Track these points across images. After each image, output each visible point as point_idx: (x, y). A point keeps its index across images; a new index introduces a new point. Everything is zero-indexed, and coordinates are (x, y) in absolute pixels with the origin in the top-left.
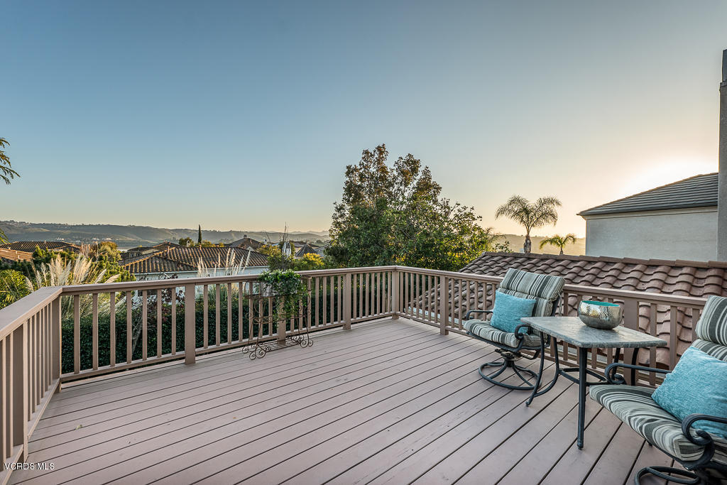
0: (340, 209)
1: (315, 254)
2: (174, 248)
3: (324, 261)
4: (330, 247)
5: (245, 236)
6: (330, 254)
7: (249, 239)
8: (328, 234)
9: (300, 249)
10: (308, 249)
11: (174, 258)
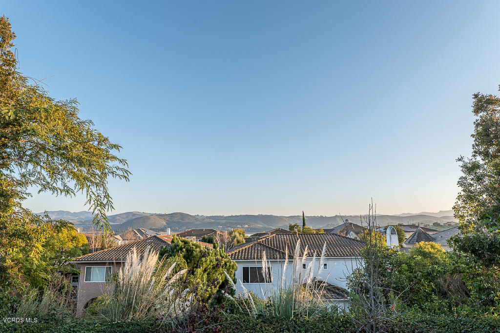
0: (471, 168)
1: (433, 243)
2: (274, 235)
3: (451, 257)
4: (462, 236)
5: (347, 220)
6: (463, 248)
7: (351, 224)
8: (453, 213)
9: (411, 234)
10: (422, 235)
11: (271, 245)
